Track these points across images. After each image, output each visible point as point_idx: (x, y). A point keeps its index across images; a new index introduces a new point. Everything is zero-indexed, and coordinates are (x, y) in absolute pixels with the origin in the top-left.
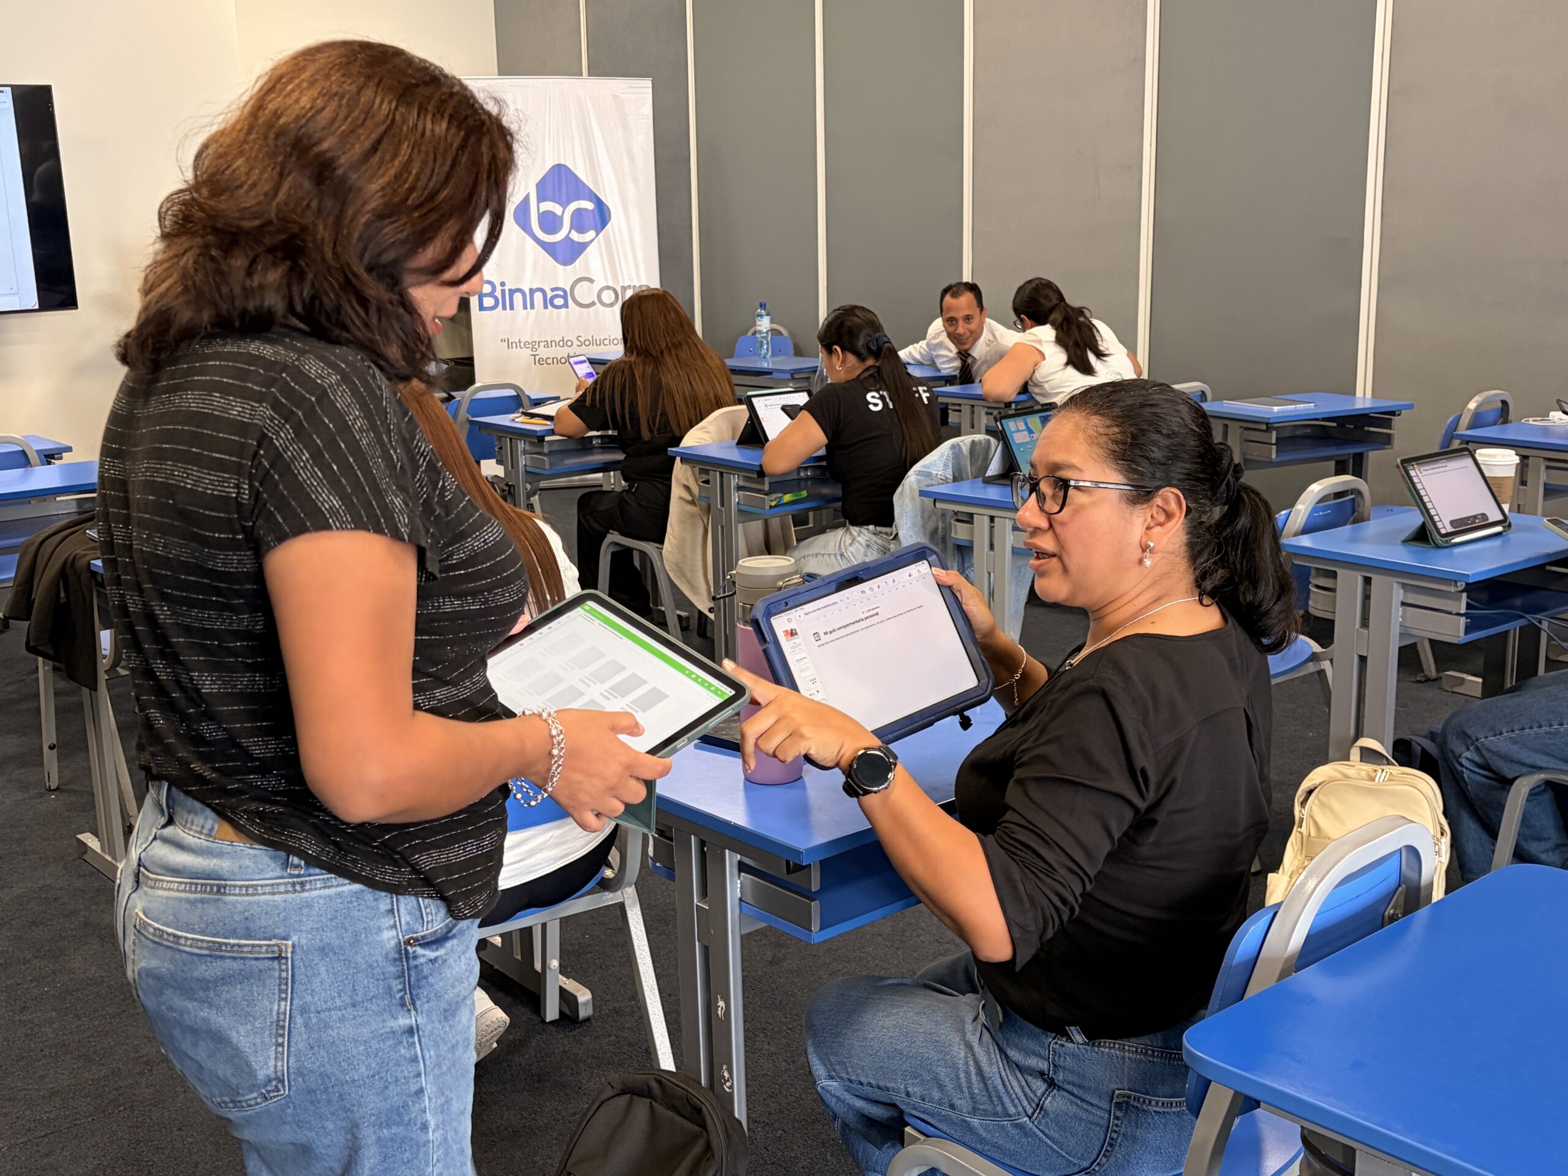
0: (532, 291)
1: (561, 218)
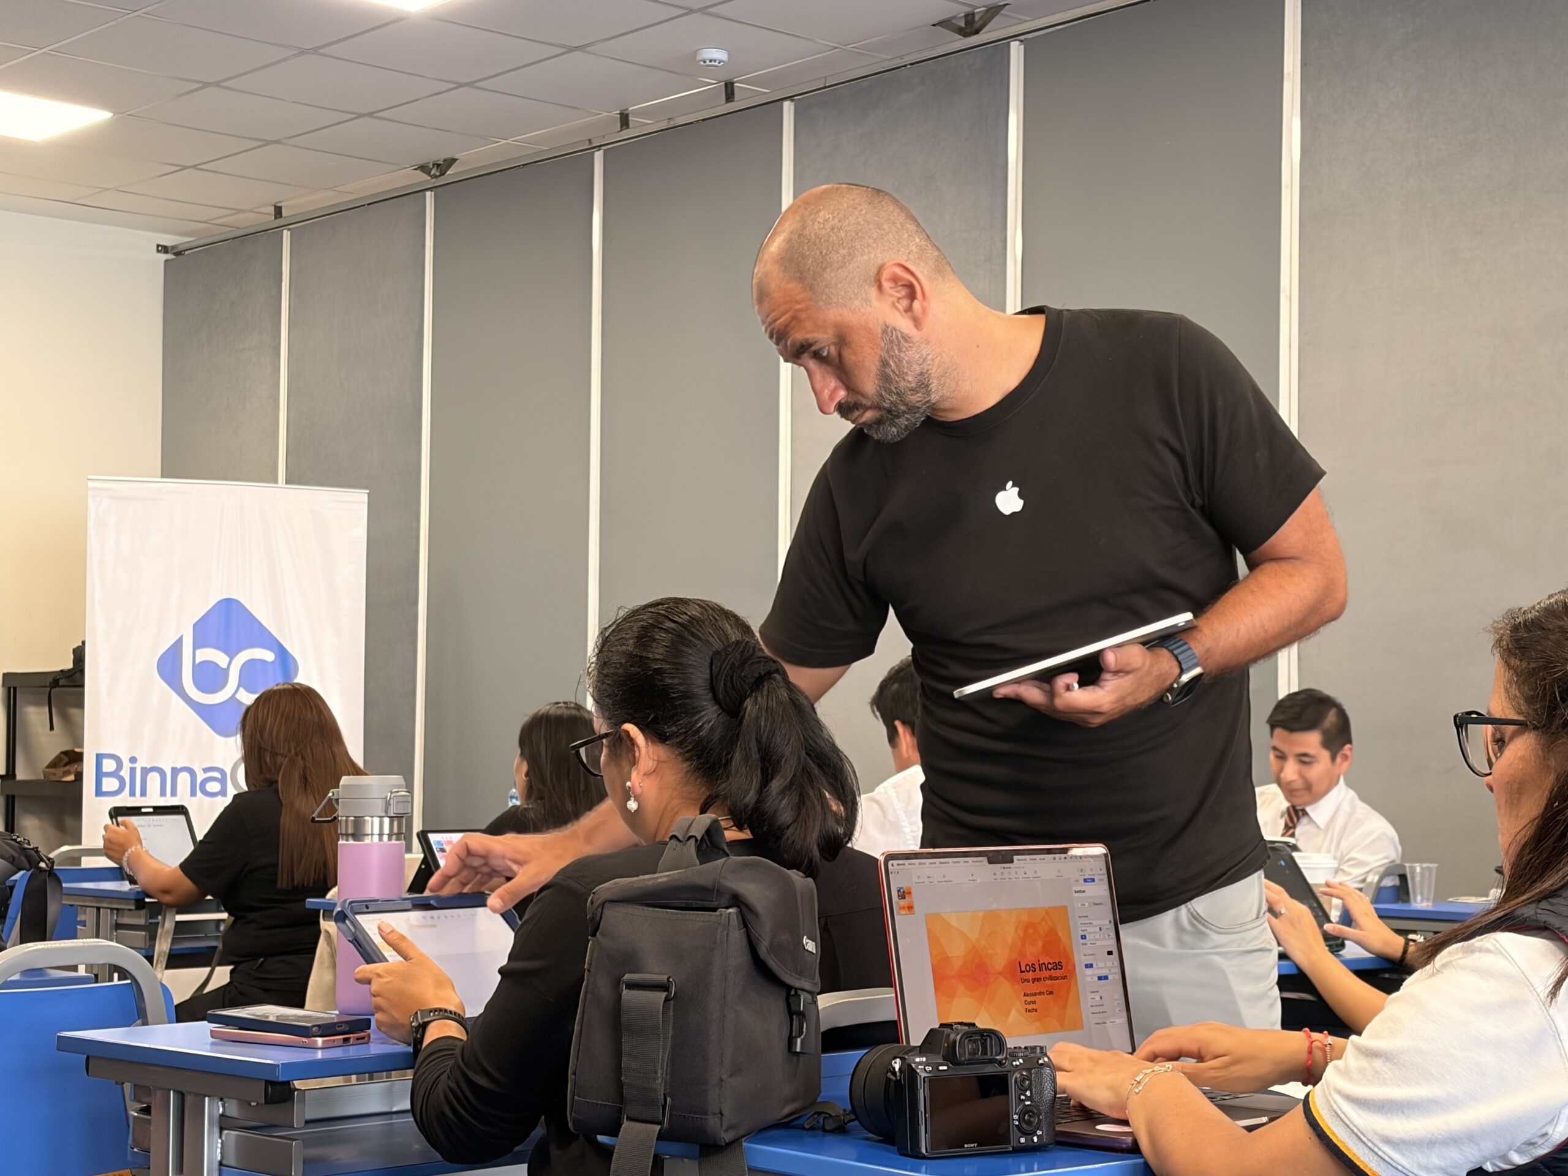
0: (175, 772)
1: (225, 672)
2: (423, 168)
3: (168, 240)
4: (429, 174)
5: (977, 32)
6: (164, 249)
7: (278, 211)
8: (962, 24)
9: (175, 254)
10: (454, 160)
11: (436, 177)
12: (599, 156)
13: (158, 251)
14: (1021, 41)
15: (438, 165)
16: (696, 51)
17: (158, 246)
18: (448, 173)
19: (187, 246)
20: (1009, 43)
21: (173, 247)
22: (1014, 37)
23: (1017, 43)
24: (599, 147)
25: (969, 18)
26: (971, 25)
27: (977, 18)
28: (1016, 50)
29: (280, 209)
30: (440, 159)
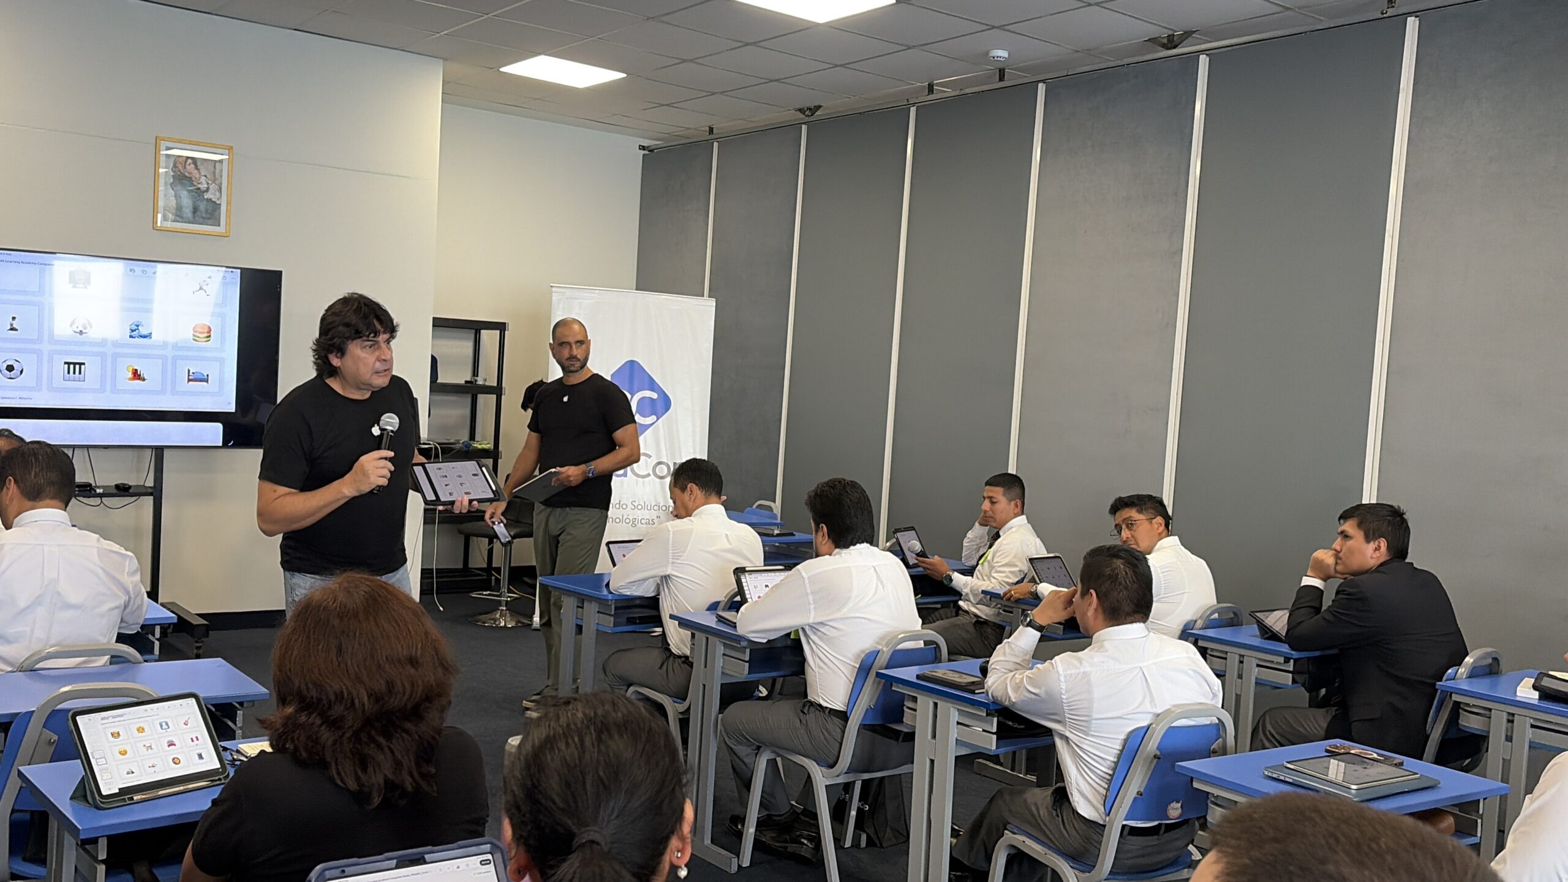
2: (801, 110)
3: (646, 143)
4: (804, 114)
5: (1175, 47)
6: (643, 148)
7: (711, 130)
8: (1165, 41)
9: (649, 151)
10: (820, 107)
11: (808, 116)
12: (913, 110)
13: (640, 149)
14: (1207, 55)
15: (810, 109)
16: (989, 51)
17: (640, 146)
18: (817, 113)
19: (655, 147)
20: (1199, 56)
21: (648, 147)
22: (1202, 52)
23: (1205, 56)
24: (914, 104)
25: (1170, 38)
26: (1171, 42)
27: (1175, 39)
28: (1204, 60)
29: (712, 128)
30: (812, 105)
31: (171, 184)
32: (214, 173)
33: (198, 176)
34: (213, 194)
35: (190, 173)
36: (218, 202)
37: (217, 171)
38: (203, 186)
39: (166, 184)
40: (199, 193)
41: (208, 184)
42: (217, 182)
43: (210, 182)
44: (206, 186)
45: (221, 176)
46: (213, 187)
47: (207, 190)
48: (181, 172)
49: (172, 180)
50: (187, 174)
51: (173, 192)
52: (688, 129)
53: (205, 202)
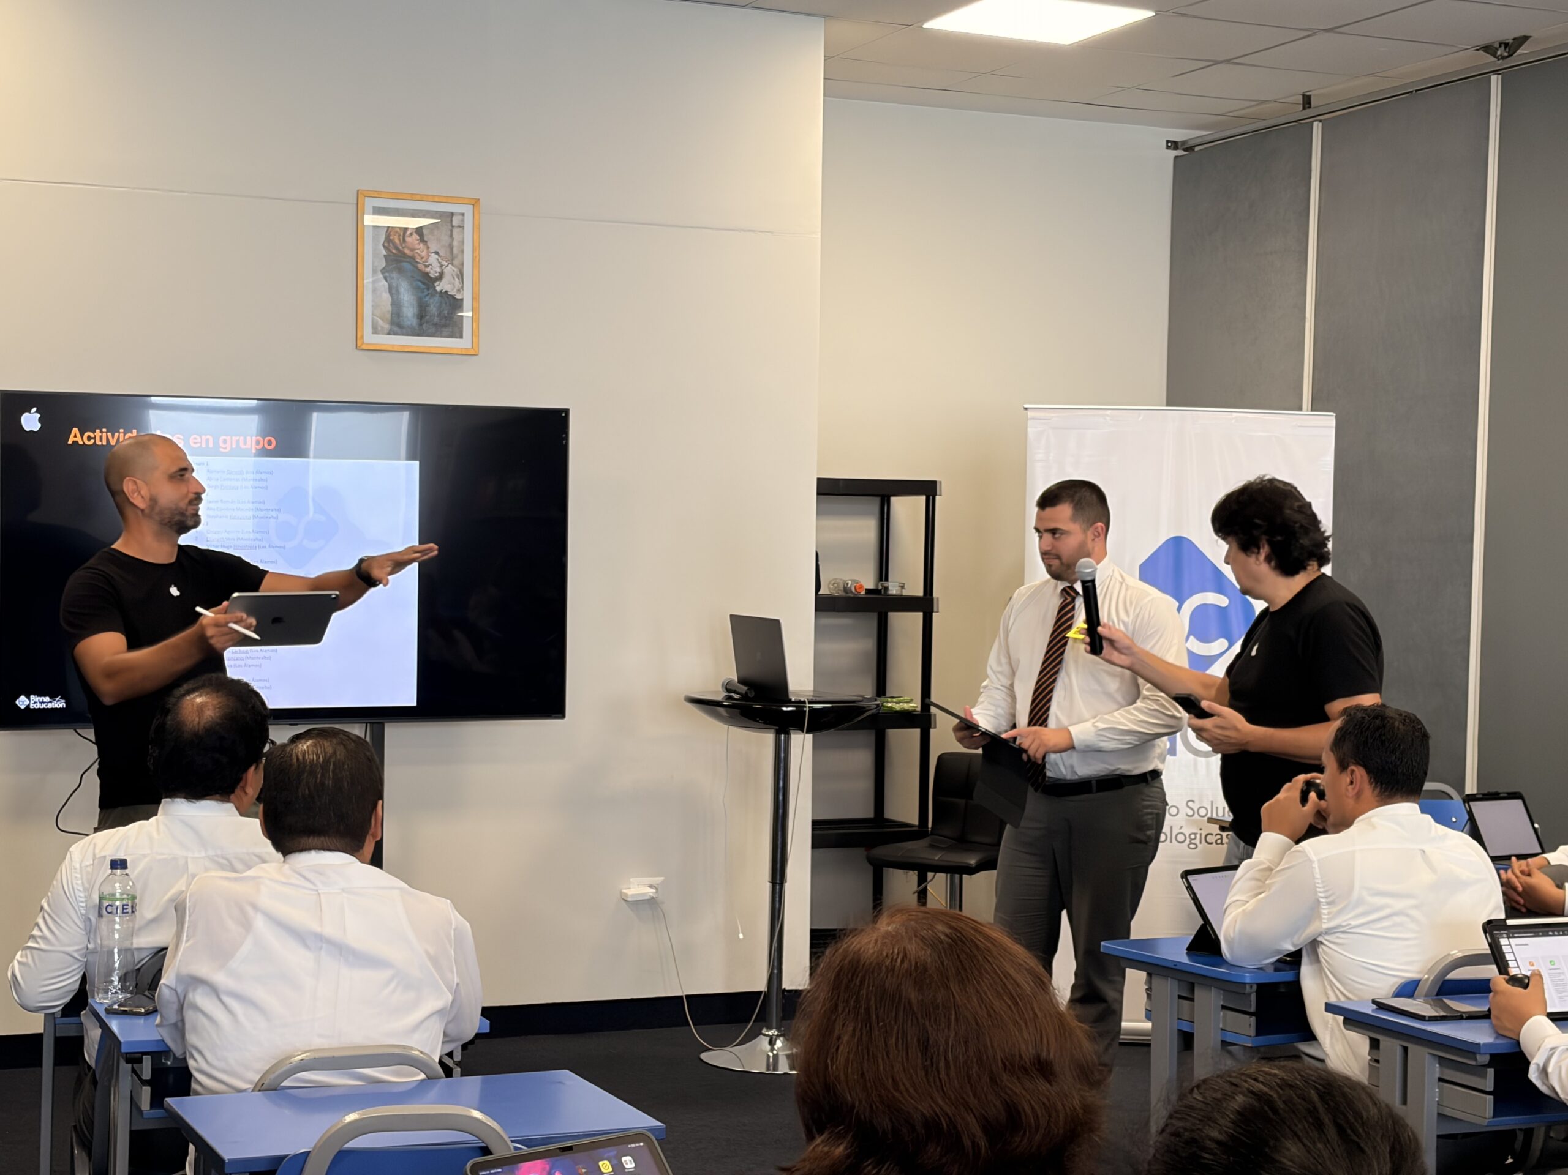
2: (1488, 49)
3: (1179, 135)
4: (1494, 55)
6: (1173, 145)
7: (1307, 101)
9: (1185, 150)
10: (1525, 38)
11: (1503, 58)
13: (1168, 148)
15: (1506, 45)
17: (1168, 142)
18: (1519, 52)
19: (1196, 141)
21: (1184, 142)
29: (1309, 97)
30: (1509, 37)
31: (383, 271)
32: (451, 247)
33: (424, 254)
34: (450, 283)
35: (413, 250)
36: (458, 297)
37: (455, 243)
38: (434, 272)
39: (374, 272)
40: (426, 282)
41: (442, 266)
42: (456, 262)
43: (445, 263)
44: (438, 270)
45: (463, 251)
46: (449, 270)
47: (441, 277)
48: (397, 248)
49: (384, 264)
50: (407, 251)
51: (386, 283)
52: (1262, 102)
53: (437, 298)
